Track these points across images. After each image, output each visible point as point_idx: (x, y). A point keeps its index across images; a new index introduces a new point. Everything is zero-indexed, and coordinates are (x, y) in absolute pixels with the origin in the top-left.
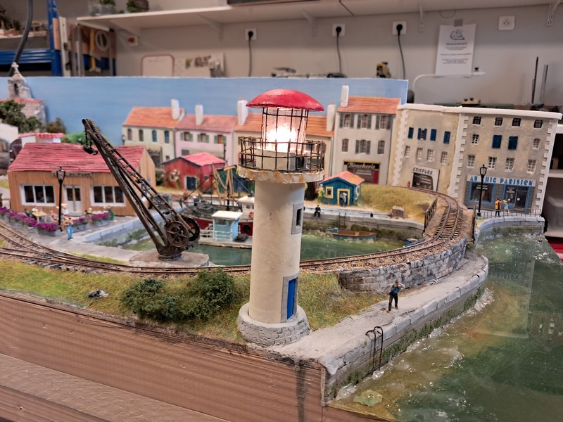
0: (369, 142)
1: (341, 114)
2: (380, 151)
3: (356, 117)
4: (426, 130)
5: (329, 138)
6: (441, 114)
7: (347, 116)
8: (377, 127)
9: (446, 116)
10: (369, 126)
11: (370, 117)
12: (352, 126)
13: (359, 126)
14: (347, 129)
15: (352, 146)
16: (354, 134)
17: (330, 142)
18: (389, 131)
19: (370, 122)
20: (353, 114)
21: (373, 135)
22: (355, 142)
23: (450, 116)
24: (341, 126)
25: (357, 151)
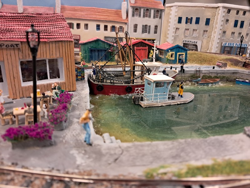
0: (150, 26)
1: (133, 7)
2: (156, 32)
3: (142, 10)
4: (192, 18)
5: (126, 23)
6: (203, 8)
7: (137, 9)
8: (154, 17)
9: (207, 9)
10: (150, 17)
11: (150, 11)
12: (140, 16)
13: (144, 16)
14: (136, 18)
15: (140, 29)
16: (141, 21)
17: (127, 26)
18: (160, 20)
19: (150, 13)
20: (140, 8)
21: (151, 22)
22: (142, 26)
23: (211, 9)
24: (133, 15)
25: (143, 32)
